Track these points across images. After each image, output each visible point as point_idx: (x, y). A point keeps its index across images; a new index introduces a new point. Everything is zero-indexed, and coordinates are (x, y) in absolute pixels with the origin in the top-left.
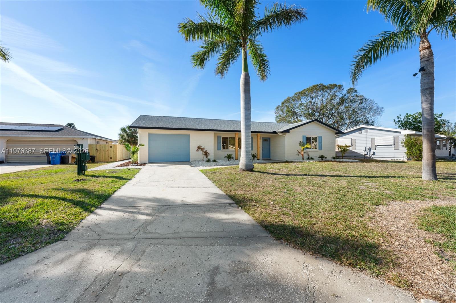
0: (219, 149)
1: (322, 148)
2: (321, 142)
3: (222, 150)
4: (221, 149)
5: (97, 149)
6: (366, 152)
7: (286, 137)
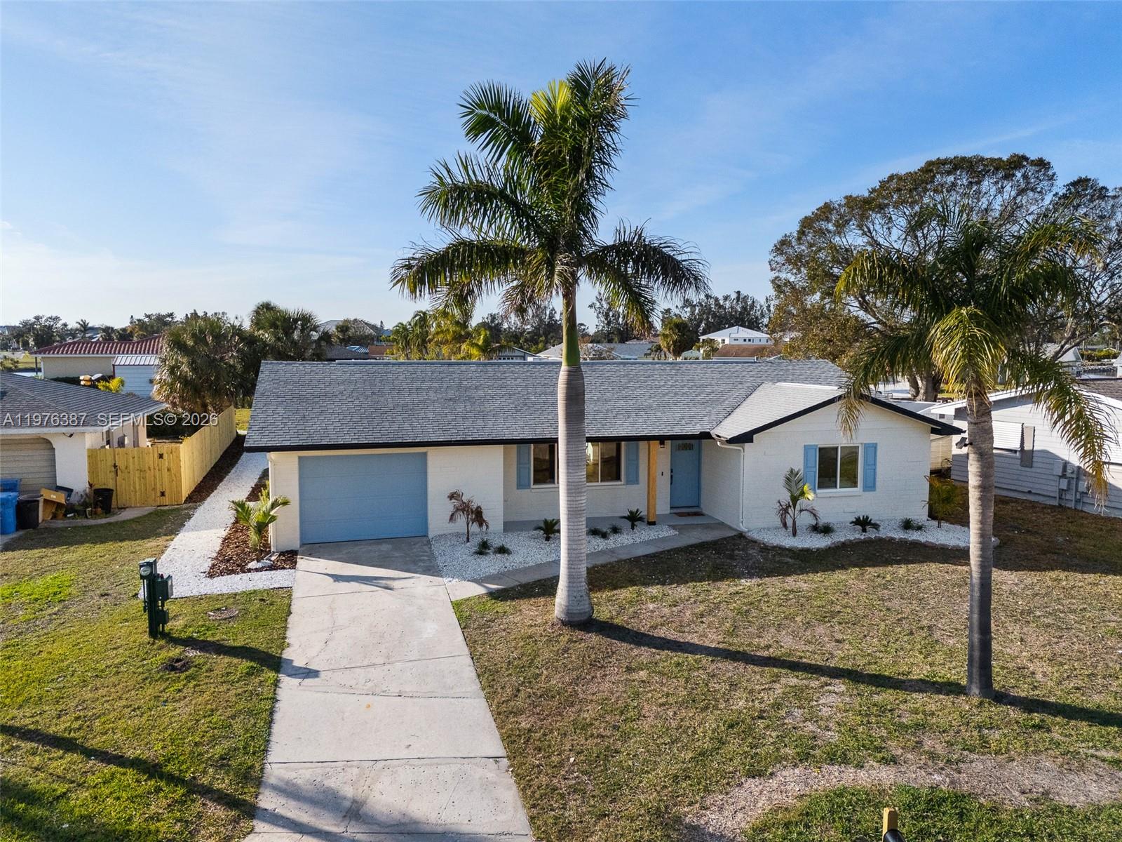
0: (521, 485)
1: (878, 484)
2: (875, 464)
3: (532, 486)
4: (529, 485)
5: (115, 466)
6: (1066, 480)
7: (742, 455)
